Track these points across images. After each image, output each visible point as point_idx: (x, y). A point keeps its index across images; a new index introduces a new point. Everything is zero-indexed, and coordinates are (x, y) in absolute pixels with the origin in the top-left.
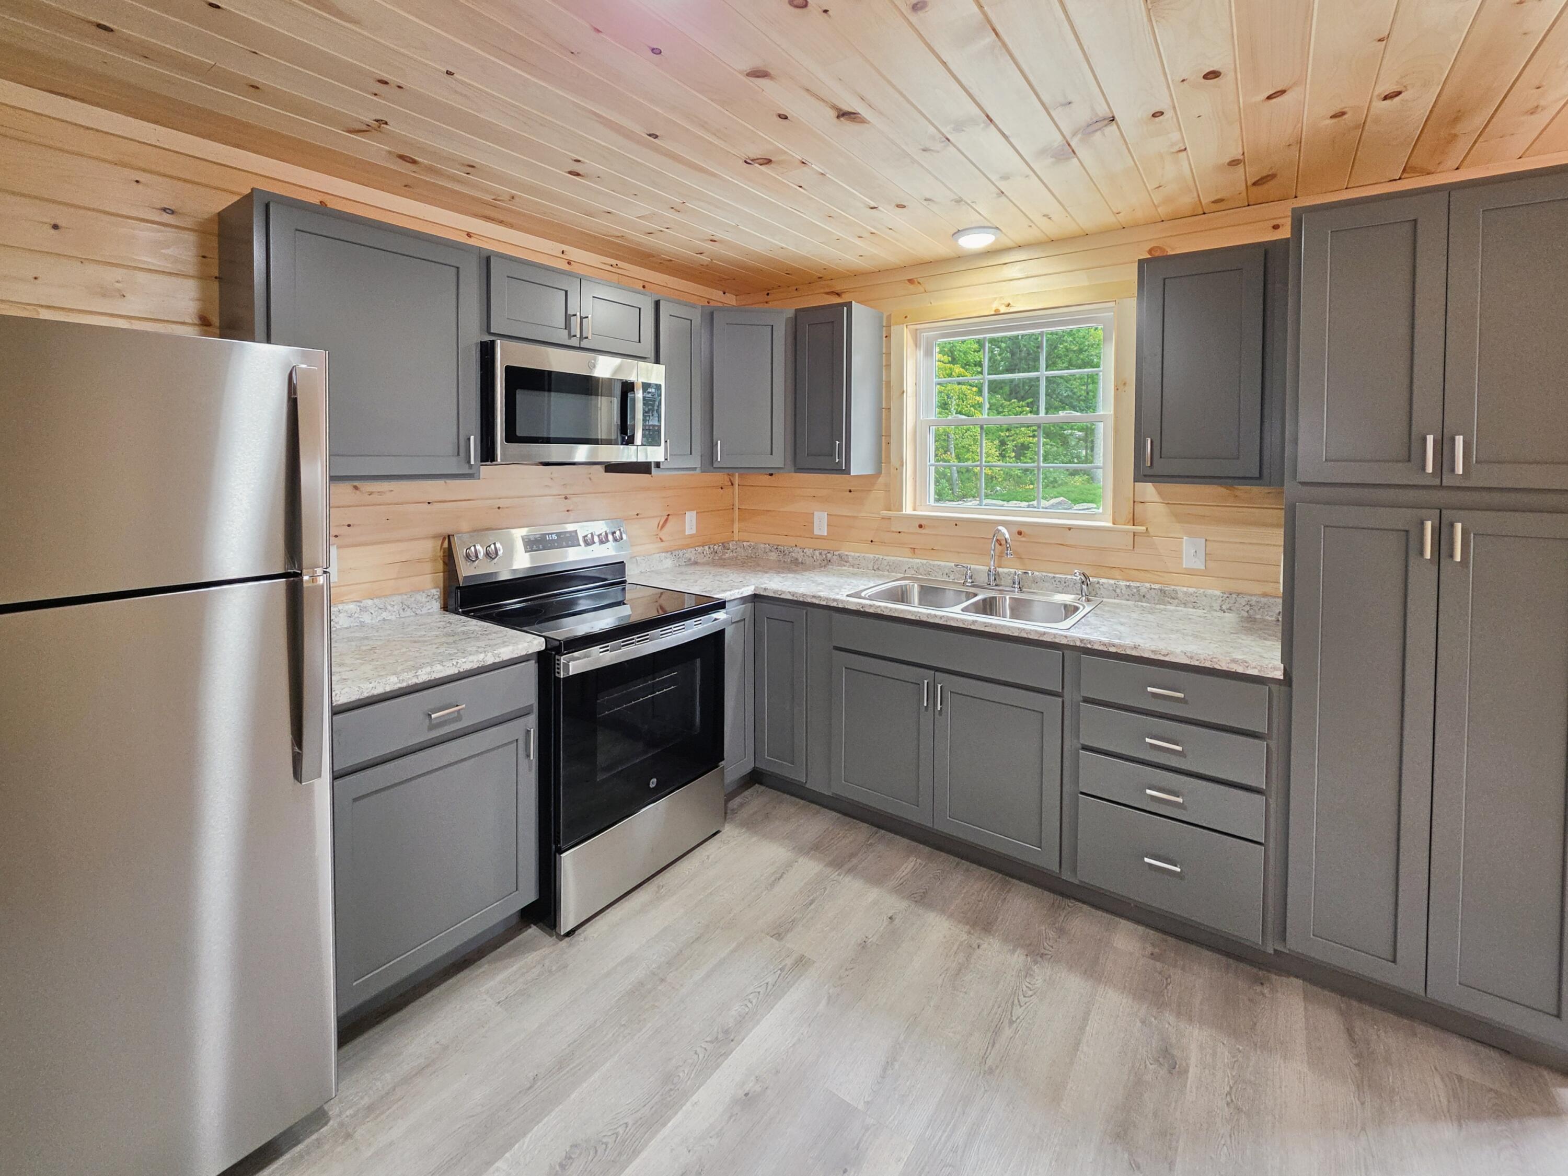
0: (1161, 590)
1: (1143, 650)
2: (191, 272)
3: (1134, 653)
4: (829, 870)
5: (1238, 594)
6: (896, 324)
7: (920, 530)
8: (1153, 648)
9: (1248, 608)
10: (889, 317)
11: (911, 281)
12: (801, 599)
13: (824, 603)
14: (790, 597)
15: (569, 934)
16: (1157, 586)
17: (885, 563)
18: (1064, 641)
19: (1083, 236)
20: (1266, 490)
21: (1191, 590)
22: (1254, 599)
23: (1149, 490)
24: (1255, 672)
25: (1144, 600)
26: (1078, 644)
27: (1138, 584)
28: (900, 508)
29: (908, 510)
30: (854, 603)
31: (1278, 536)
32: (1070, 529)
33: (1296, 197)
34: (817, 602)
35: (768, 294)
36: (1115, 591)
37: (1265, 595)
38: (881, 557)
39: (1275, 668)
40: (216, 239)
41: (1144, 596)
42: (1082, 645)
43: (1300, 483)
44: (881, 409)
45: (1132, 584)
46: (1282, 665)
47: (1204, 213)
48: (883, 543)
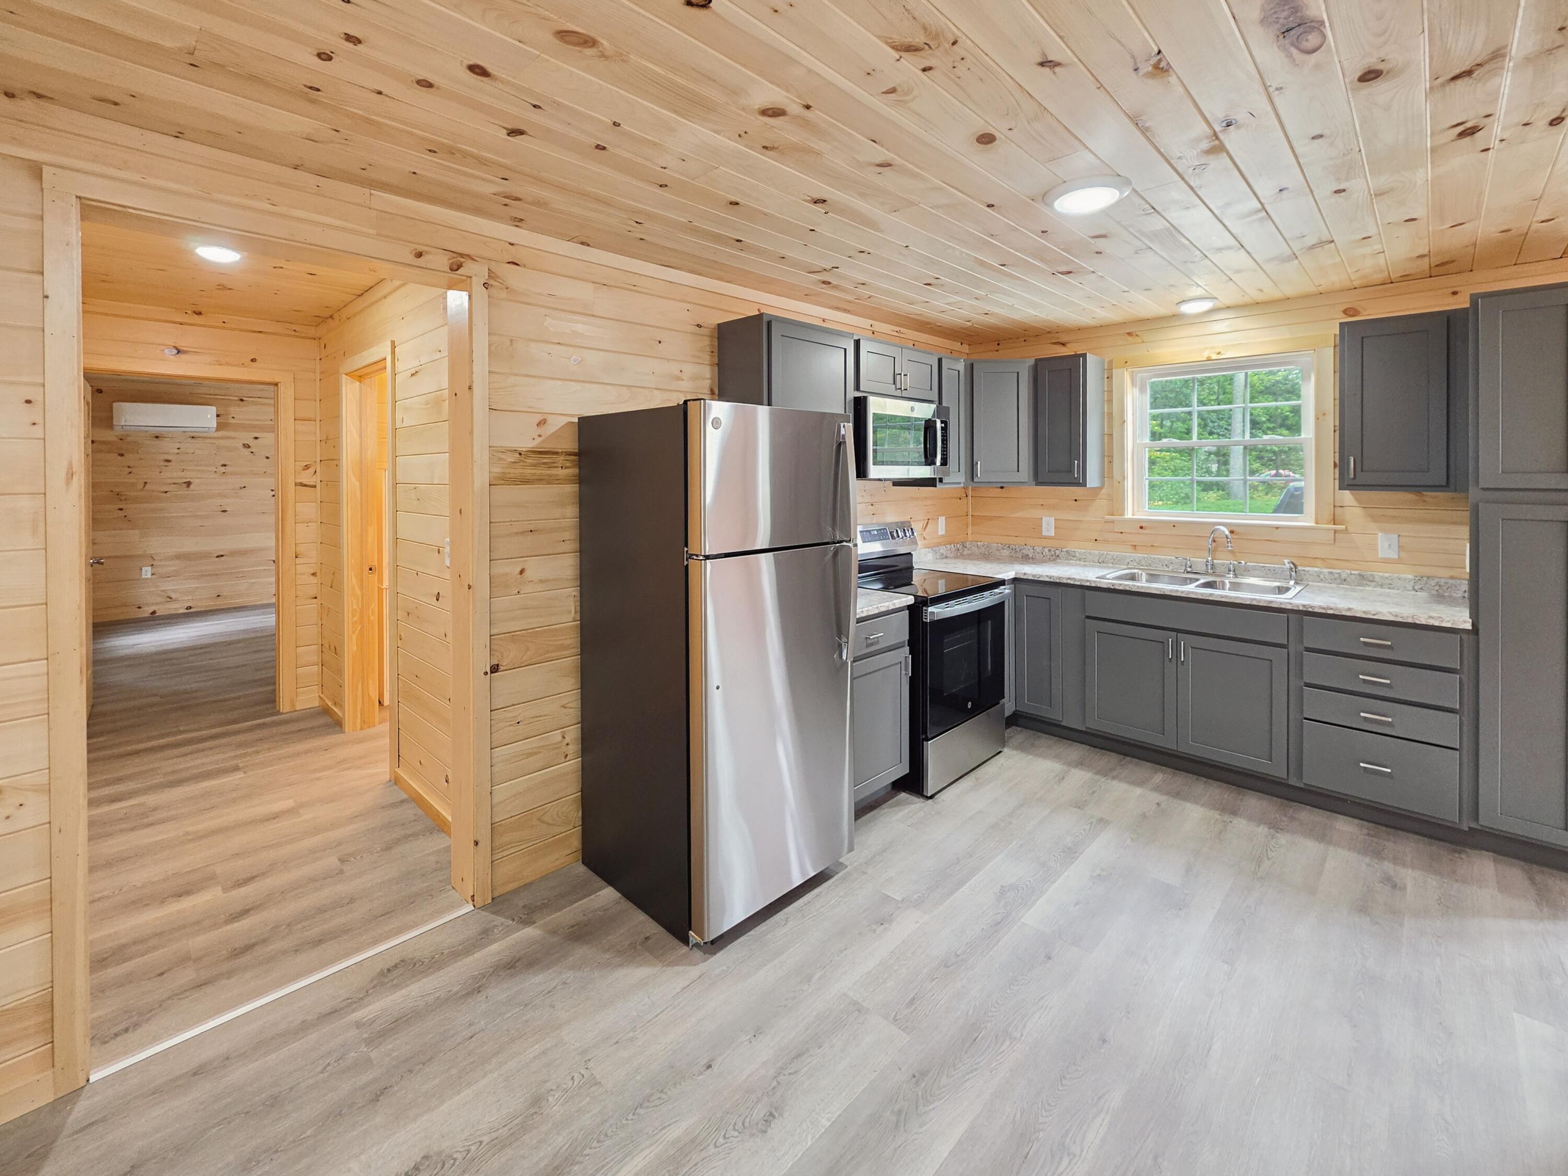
0: (1360, 575)
1: (1356, 612)
2: (707, 363)
3: (1348, 614)
4: (1097, 777)
5: (1428, 578)
6: (1117, 367)
7: (1142, 531)
8: (1364, 610)
9: (1437, 588)
10: (1111, 362)
11: (1130, 334)
12: (1058, 581)
13: (1079, 583)
14: (1048, 580)
15: (931, 797)
16: (1356, 572)
17: (1110, 557)
18: (1289, 607)
19: (1285, 299)
20: (1449, 495)
21: (1387, 575)
22: (1443, 580)
23: (1347, 496)
24: (1449, 625)
25: (1345, 583)
26: (1301, 608)
27: (1339, 571)
28: (1123, 514)
29: (1129, 515)
30: (1104, 583)
31: (1464, 532)
32: (1277, 528)
33: (1471, 271)
34: (1072, 582)
35: (998, 344)
36: (1319, 576)
37: (1452, 578)
38: (1105, 553)
39: (1465, 622)
40: (717, 340)
41: (1345, 580)
42: (1305, 609)
43: (1483, 489)
44: (1103, 435)
45: (1334, 571)
46: (1471, 620)
47: (1392, 283)
48: (1106, 541)
